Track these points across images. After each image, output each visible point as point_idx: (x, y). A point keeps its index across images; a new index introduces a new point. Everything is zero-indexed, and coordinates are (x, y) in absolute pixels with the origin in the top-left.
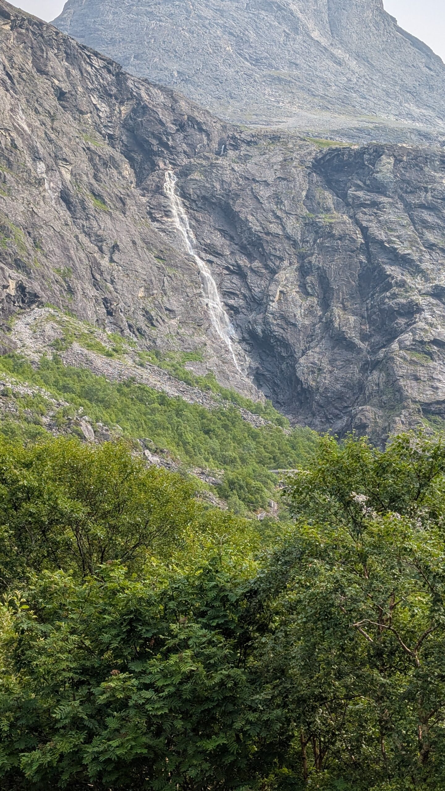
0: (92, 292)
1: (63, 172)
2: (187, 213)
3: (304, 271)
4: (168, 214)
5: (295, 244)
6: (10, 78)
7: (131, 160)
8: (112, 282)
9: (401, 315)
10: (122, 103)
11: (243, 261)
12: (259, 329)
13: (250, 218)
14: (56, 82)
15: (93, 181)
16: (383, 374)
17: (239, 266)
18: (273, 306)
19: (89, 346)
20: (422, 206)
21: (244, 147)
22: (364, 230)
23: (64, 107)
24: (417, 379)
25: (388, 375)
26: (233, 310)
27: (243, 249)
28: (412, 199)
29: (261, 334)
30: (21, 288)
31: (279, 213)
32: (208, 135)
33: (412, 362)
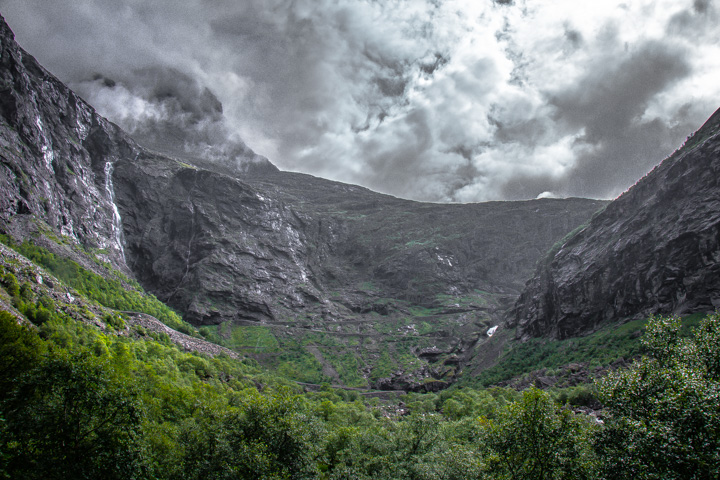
2: (113, 183)
7: (91, 154)
9: (206, 249)
13: (143, 192)
14: (61, 110)
16: (193, 275)
17: (134, 213)
19: (50, 238)
20: (223, 202)
21: (147, 159)
23: (63, 122)
24: (208, 279)
25: (196, 276)
26: (126, 233)
29: (139, 246)
30: (20, 203)
31: (157, 192)
32: (131, 150)
33: (207, 272)
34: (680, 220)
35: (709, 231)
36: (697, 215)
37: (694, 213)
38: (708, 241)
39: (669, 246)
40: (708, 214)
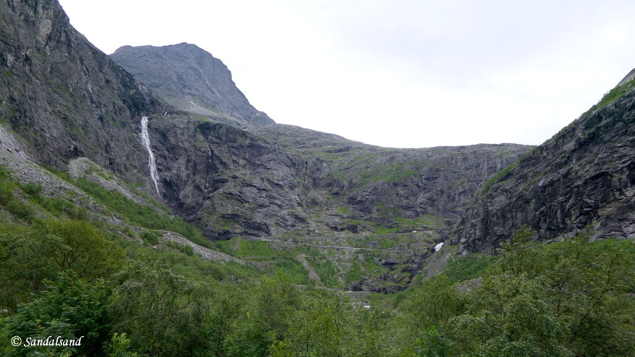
0: (105, 155)
1: (102, 109)
2: (148, 133)
3: (188, 161)
4: (141, 131)
5: (186, 151)
6: (88, 71)
7: (130, 110)
8: (114, 152)
9: (220, 182)
10: (131, 89)
11: (166, 153)
12: (168, 179)
13: (172, 139)
14: (106, 76)
15: (114, 115)
16: (211, 202)
17: (165, 155)
18: (175, 171)
19: (100, 175)
20: (233, 147)
21: (174, 114)
22: (212, 151)
23: (107, 86)
24: (222, 205)
25: (212, 202)
26: (159, 170)
27: (167, 149)
28: (230, 144)
29: (168, 181)
30: (76, 148)
31: (183, 140)
32: (162, 107)
33: (221, 199)
34: (596, 161)
36: (611, 158)
37: (608, 156)
38: (620, 179)
39: (586, 183)
40: (620, 158)
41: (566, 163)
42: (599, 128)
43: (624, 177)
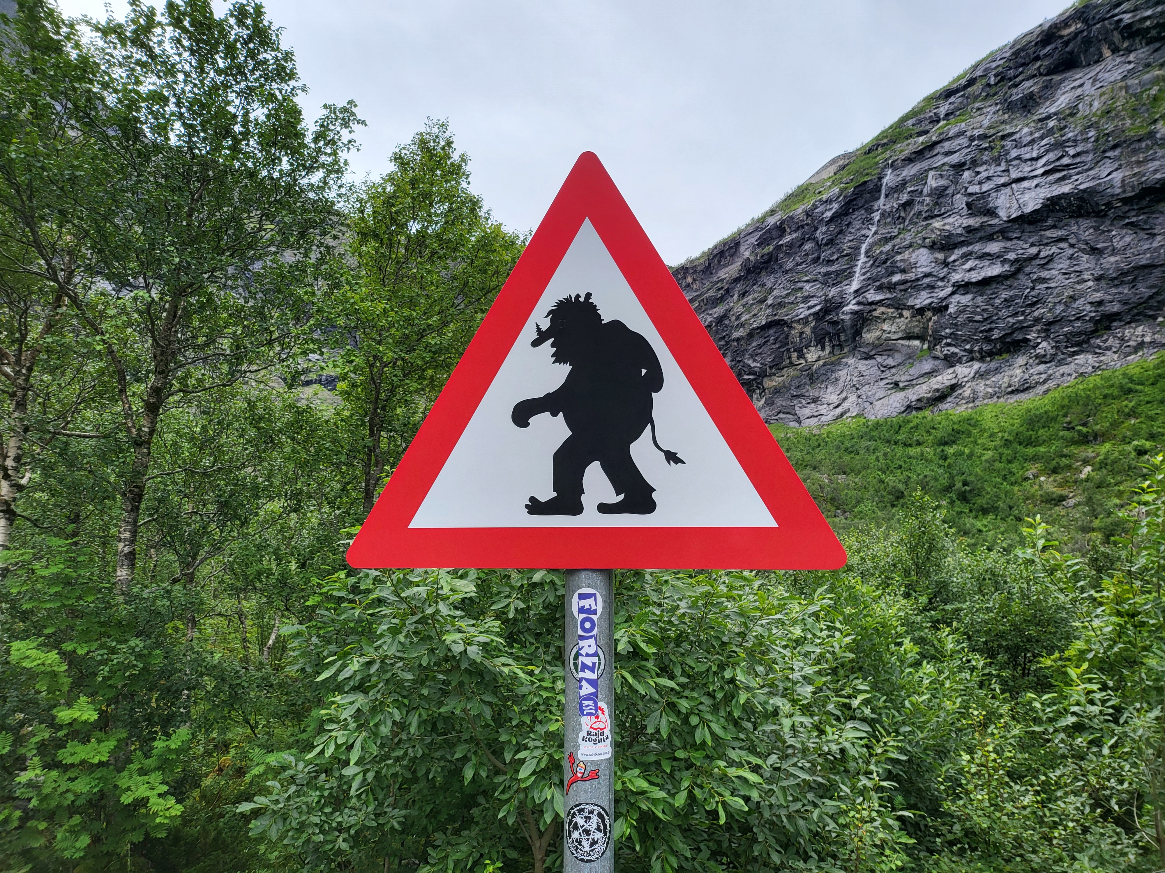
34: (770, 302)
35: (805, 321)
36: (792, 298)
37: (788, 295)
38: (802, 333)
39: (751, 335)
40: (806, 299)
41: (722, 299)
42: (779, 247)
43: (808, 330)
